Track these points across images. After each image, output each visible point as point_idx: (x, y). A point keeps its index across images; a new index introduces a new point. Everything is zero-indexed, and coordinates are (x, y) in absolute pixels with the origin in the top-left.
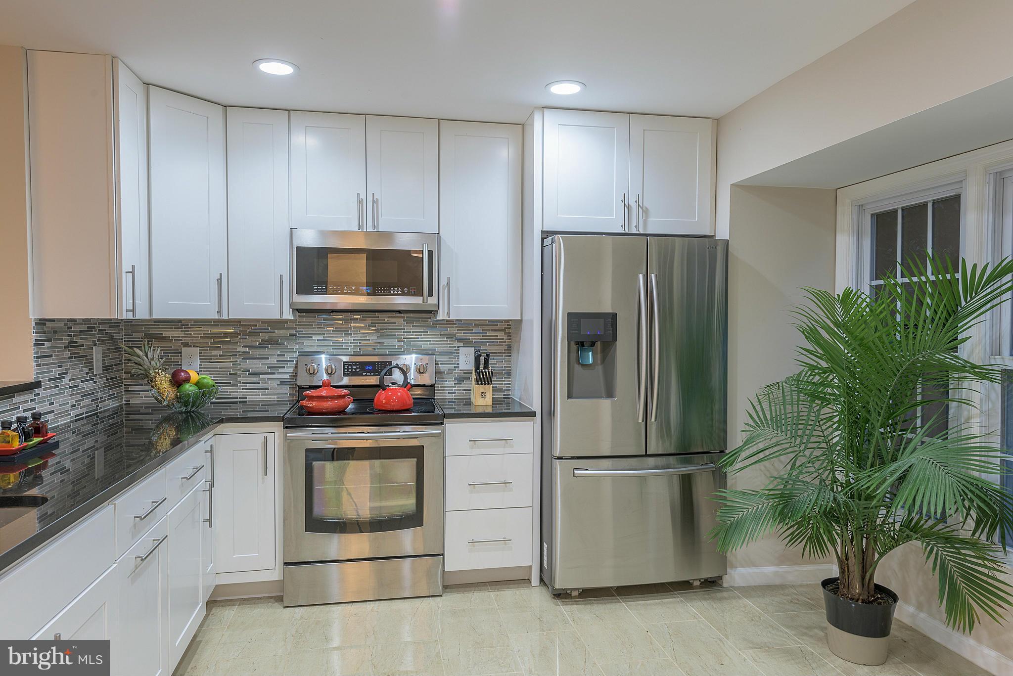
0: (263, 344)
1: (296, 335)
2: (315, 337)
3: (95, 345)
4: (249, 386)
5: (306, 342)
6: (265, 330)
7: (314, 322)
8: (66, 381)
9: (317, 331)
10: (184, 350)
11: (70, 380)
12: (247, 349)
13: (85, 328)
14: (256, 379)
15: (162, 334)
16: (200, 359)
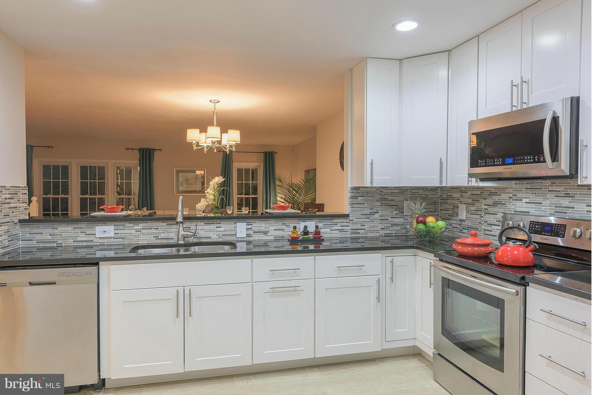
0: (495, 204)
1: (512, 198)
2: (524, 200)
3: (407, 200)
4: (487, 232)
5: (518, 204)
6: (495, 194)
7: (523, 188)
8: (377, 216)
9: (525, 195)
10: (460, 205)
11: (380, 216)
12: (486, 207)
13: (398, 191)
14: (490, 228)
15: (452, 196)
16: (466, 212)
